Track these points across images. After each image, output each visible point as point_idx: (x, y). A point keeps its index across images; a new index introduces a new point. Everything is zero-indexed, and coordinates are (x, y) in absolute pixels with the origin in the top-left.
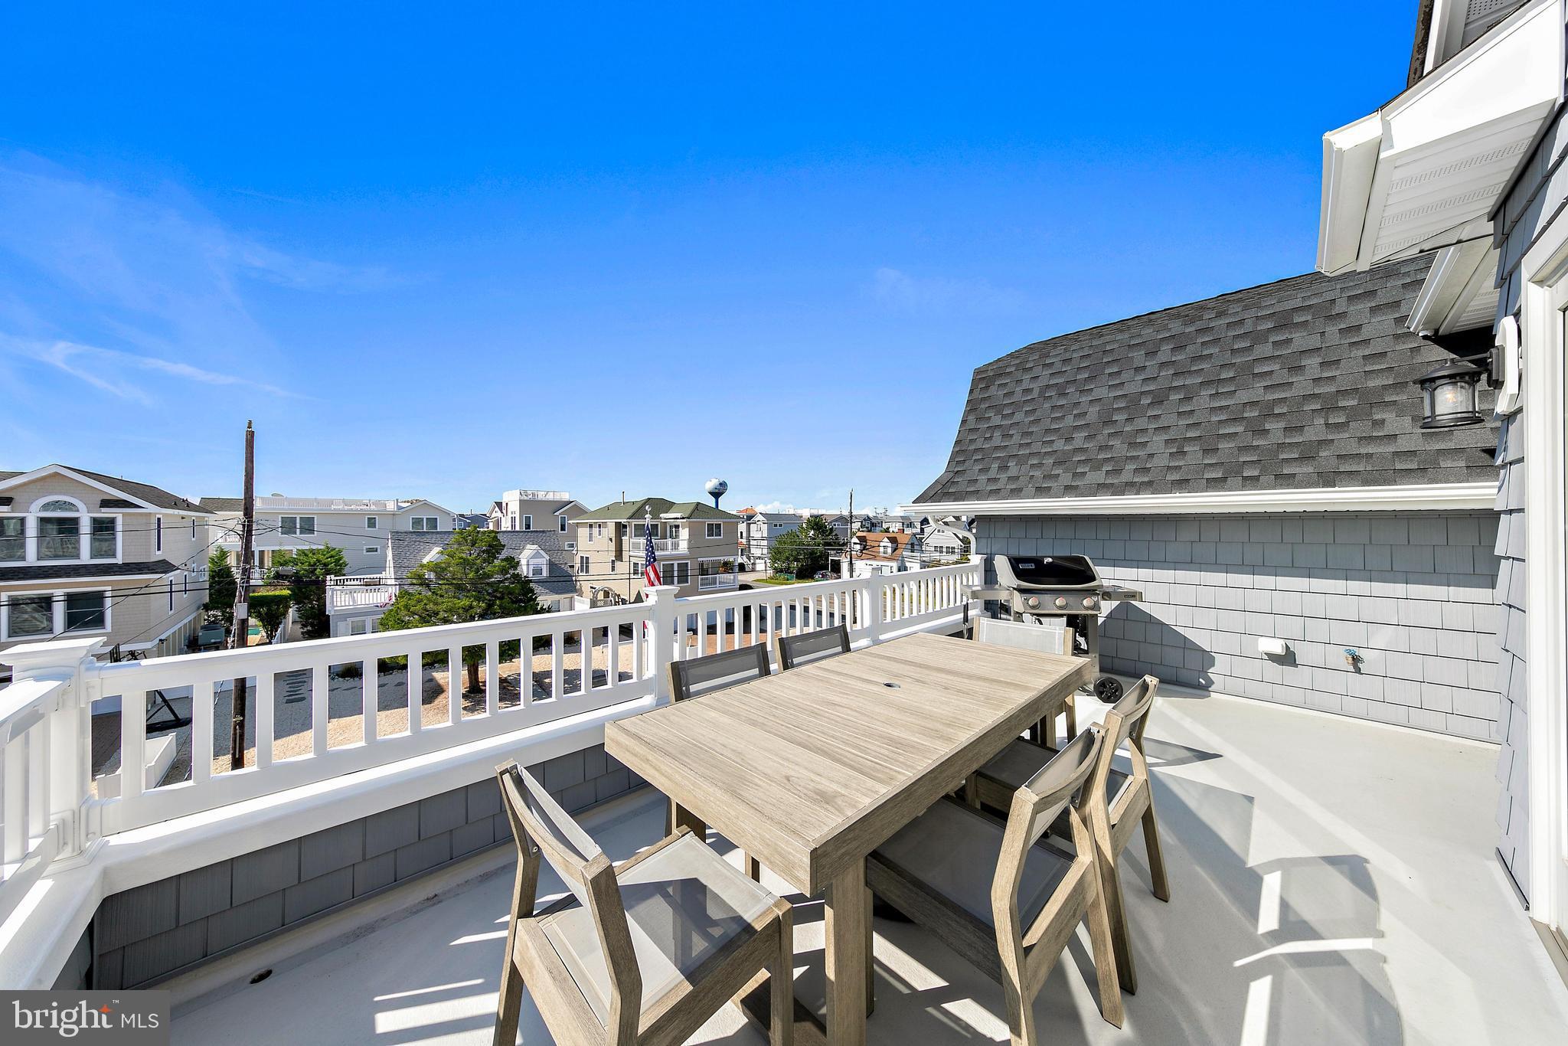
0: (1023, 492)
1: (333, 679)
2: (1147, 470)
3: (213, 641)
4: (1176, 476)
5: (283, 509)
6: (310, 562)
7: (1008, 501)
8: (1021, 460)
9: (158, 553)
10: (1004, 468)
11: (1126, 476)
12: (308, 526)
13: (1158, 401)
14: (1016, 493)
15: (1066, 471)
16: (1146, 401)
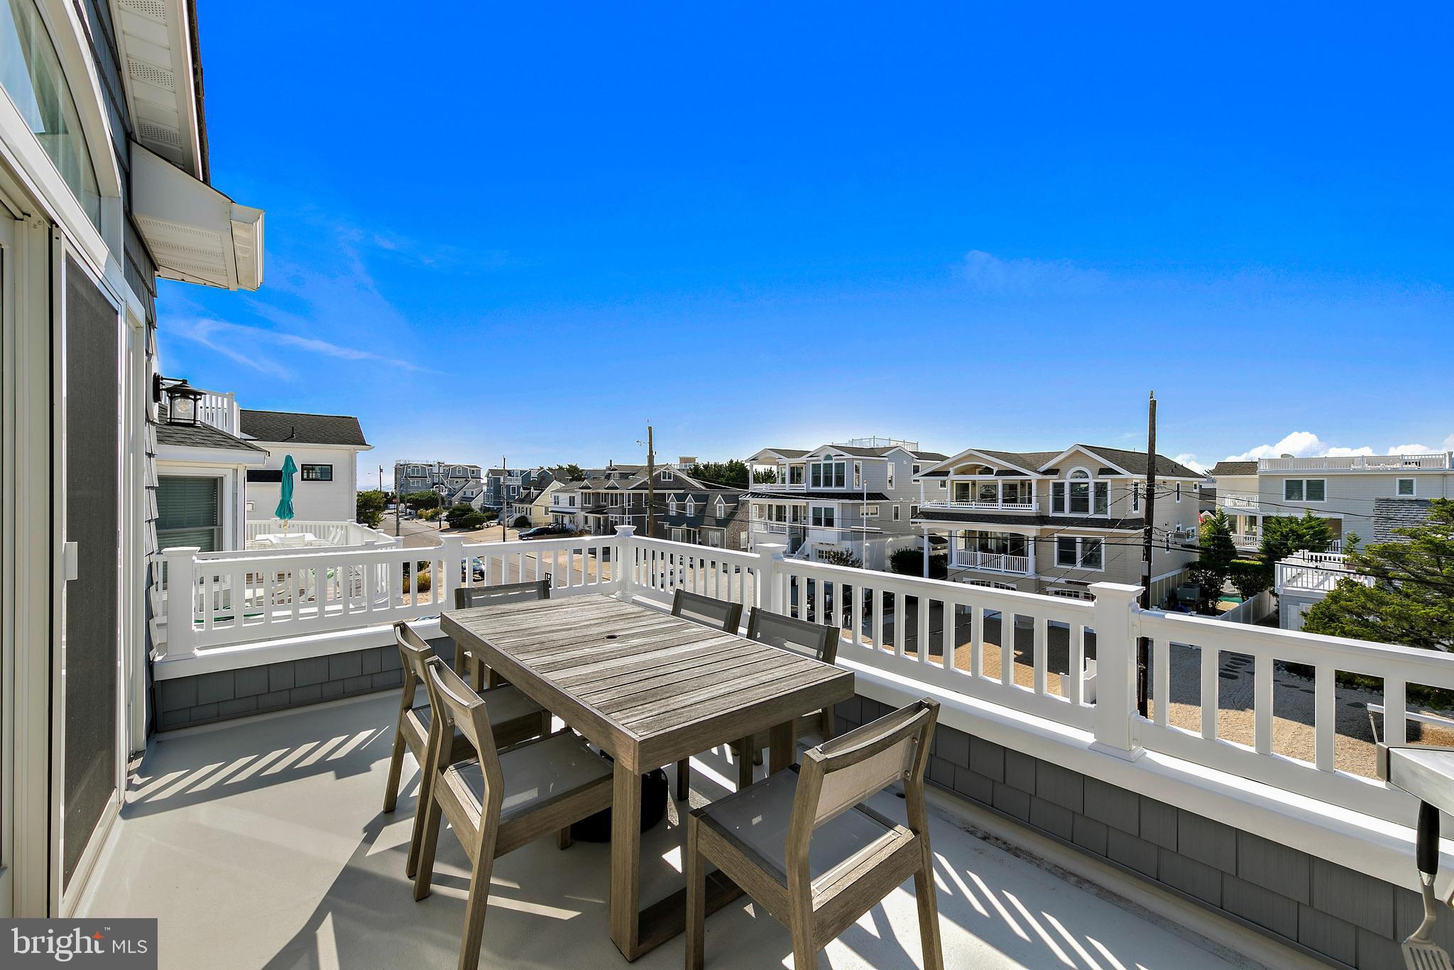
1: (1278, 669)
3: (1188, 598)
5: (1287, 471)
6: (1282, 533)
9: (1134, 512)
12: (1316, 490)
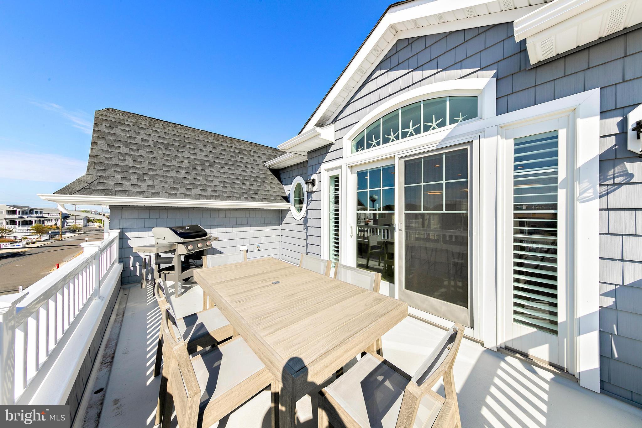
0: (160, 194)
2: (216, 191)
4: (225, 195)
7: (152, 198)
8: (154, 178)
10: (141, 179)
11: (209, 192)
13: (212, 166)
14: (156, 194)
15: (182, 187)
16: (207, 164)
